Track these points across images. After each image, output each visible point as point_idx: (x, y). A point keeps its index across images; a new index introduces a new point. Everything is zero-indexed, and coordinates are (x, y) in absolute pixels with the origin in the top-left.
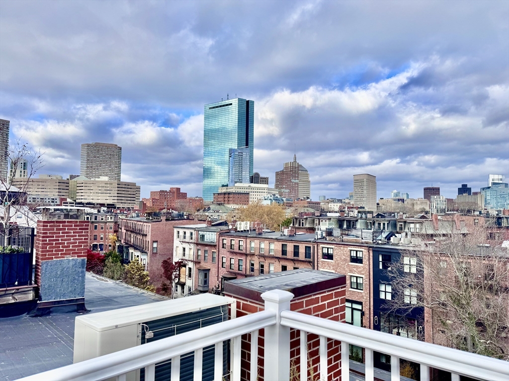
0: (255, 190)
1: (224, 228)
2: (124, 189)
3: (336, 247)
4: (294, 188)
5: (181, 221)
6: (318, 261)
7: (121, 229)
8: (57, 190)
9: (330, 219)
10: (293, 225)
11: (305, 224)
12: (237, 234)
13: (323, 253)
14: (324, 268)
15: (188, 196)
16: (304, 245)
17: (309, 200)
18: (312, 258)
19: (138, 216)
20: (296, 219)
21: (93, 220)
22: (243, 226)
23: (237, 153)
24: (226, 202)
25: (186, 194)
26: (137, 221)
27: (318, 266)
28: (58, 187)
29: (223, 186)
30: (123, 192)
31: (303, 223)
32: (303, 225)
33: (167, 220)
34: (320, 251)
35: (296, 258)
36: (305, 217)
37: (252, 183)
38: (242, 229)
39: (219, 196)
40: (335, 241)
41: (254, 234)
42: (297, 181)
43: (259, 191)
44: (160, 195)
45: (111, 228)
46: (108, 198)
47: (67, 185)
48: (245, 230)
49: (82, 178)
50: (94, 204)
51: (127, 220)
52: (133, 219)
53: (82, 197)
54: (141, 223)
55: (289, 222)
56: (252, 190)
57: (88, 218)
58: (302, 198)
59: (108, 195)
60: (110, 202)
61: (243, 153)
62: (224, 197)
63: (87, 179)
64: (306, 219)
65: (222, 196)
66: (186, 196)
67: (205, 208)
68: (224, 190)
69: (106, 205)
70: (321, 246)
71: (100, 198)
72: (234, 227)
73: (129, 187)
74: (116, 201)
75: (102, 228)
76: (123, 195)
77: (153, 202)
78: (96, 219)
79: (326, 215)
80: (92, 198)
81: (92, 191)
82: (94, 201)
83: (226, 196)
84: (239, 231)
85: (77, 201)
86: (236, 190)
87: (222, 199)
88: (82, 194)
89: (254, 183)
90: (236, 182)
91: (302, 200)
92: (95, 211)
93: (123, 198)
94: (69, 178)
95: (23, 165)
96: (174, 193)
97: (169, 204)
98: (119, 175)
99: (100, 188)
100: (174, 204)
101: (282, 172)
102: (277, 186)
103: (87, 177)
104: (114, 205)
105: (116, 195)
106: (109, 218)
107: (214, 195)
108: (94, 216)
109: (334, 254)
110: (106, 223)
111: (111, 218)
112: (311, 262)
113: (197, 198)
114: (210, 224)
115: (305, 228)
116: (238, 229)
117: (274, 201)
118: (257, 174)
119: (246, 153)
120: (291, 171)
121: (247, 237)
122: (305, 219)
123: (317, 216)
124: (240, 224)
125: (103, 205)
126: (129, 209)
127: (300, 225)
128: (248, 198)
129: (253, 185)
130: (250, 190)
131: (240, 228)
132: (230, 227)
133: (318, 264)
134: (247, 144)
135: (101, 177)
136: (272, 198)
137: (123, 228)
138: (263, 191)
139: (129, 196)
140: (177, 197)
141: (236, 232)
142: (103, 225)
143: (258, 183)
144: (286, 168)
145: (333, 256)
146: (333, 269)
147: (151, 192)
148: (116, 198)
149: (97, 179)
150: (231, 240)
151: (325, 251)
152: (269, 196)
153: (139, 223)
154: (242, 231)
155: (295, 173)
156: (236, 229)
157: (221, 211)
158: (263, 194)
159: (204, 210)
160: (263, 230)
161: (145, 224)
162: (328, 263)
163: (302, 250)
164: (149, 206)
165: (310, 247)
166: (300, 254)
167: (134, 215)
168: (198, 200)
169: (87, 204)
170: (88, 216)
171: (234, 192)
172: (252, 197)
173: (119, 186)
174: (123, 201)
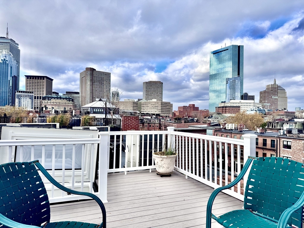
0: (244, 105)
1: (218, 127)
2: (164, 106)
3: (293, 141)
4: (275, 102)
5: (193, 123)
6: (280, 150)
7: (162, 127)
8: (132, 107)
9: (296, 123)
10: (268, 127)
11: (277, 127)
12: (226, 131)
13: (284, 145)
14: (284, 154)
15: (200, 109)
16: (270, 139)
17: (286, 111)
18: (275, 147)
19: (170, 120)
20: (270, 123)
21: (149, 122)
22: (229, 126)
23: (232, 81)
24: (224, 112)
25: (198, 108)
26: (170, 123)
27: (280, 153)
28: (132, 105)
29: (222, 102)
30: (164, 107)
31: (275, 126)
32: (275, 127)
33: (185, 122)
34: (281, 143)
35: (264, 147)
36: (277, 122)
37: (243, 99)
38: (229, 129)
39: (219, 109)
40: (293, 137)
41: (237, 131)
42: (276, 97)
43: (247, 105)
44: (184, 108)
45: (157, 127)
46: (156, 111)
47: (137, 104)
48: (231, 129)
49: (144, 101)
50: (149, 114)
51: (165, 122)
52: (168, 122)
53: (144, 111)
54: (172, 124)
55: (265, 125)
56: (242, 105)
57: (146, 121)
58: (281, 110)
59: (156, 109)
60: (157, 113)
61: (236, 81)
62: (223, 109)
63: (146, 101)
64: (278, 123)
65: (221, 109)
66: (198, 109)
67: (209, 116)
68: (223, 105)
69: (155, 115)
70: (282, 140)
71: (152, 111)
72: (224, 127)
73: (167, 104)
74: (160, 112)
75: (153, 127)
76: (164, 109)
77: (179, 113)
78: (150, 122)
79: (294, 121)
80: (148, 111)
81: (148, 107)
82: (149, 113)
83: (224, 108)
84: (227, 130)
85: (142, 112)
86: (230, 104)
87: (221, 111)
88: (144, 109)
89: (244, 100)
90: (231, 100)
91: (280, 110)
92: (150, 118)
93: (164, 111)
94: (137, 100)
95: (117, 95)
96: (191, 107)
97: (188, 114)
98: (162, 98)
99: (152, 106)
100: (191, 114)
101: (265, 92)
102: (261, 102)
103: (146, 100)
104: (159, 114)
105: (160, 109)
106: (157, 121)
107: (216, 108)
108: (149, 120)
109: (292, 146)
110: (155, 123)
111: (158, 121)
112: (275, 150)
113: (205, 110)
114: (209, 125)
115: (276, 129)
116: (227, 128)
117: (258, 111)
118: (246, 94)
119: (238, 80)
120: (271, 90)
121: (232, 133)
122: (276, 123)
123: (286, 121)
124: (228, 125)
125: (154, 114)
126: (166, 116)
127: (273, 127)
128: (239, 110)
129: (243, 101)
130: (241, 105)
131: (228, 128)
132: (222, 127)
133: (280, 151)
134: (239, 74)
135: (153, 99)
136: (256, 109)
137: (163, 126)
138: (250, 105)
139: (167, 109)
140: (193, 110)
141: (225, 130)
142: (153, 125)
143: (247, 100)
144: (268, 89)
145: (291, 146)
146: (291, 155)
147: (178, 107)
148: (160, 111)
149: (151, 101)
150: (222, 135)
151: (285, 143)
152: (255, 108)
153: (171, 124)
154: (229, 130)
155: (275, 92)
156: (225, 128)
157: (219, 118)
158: (250, 107)
159: (209, 118)
160: (243, 129)
161: (174, 124)
162: (287, 151)
163: (269, 142)
164: (177, 115)
165: (274, 140)
166: (267, 144)
167: (168, 119)
168: (206, 111)
169: (146, 114)
170: (146, 120)
171: (229, 106)
172: (242, 109)
173: (162, 104)
174: (164, 112)
